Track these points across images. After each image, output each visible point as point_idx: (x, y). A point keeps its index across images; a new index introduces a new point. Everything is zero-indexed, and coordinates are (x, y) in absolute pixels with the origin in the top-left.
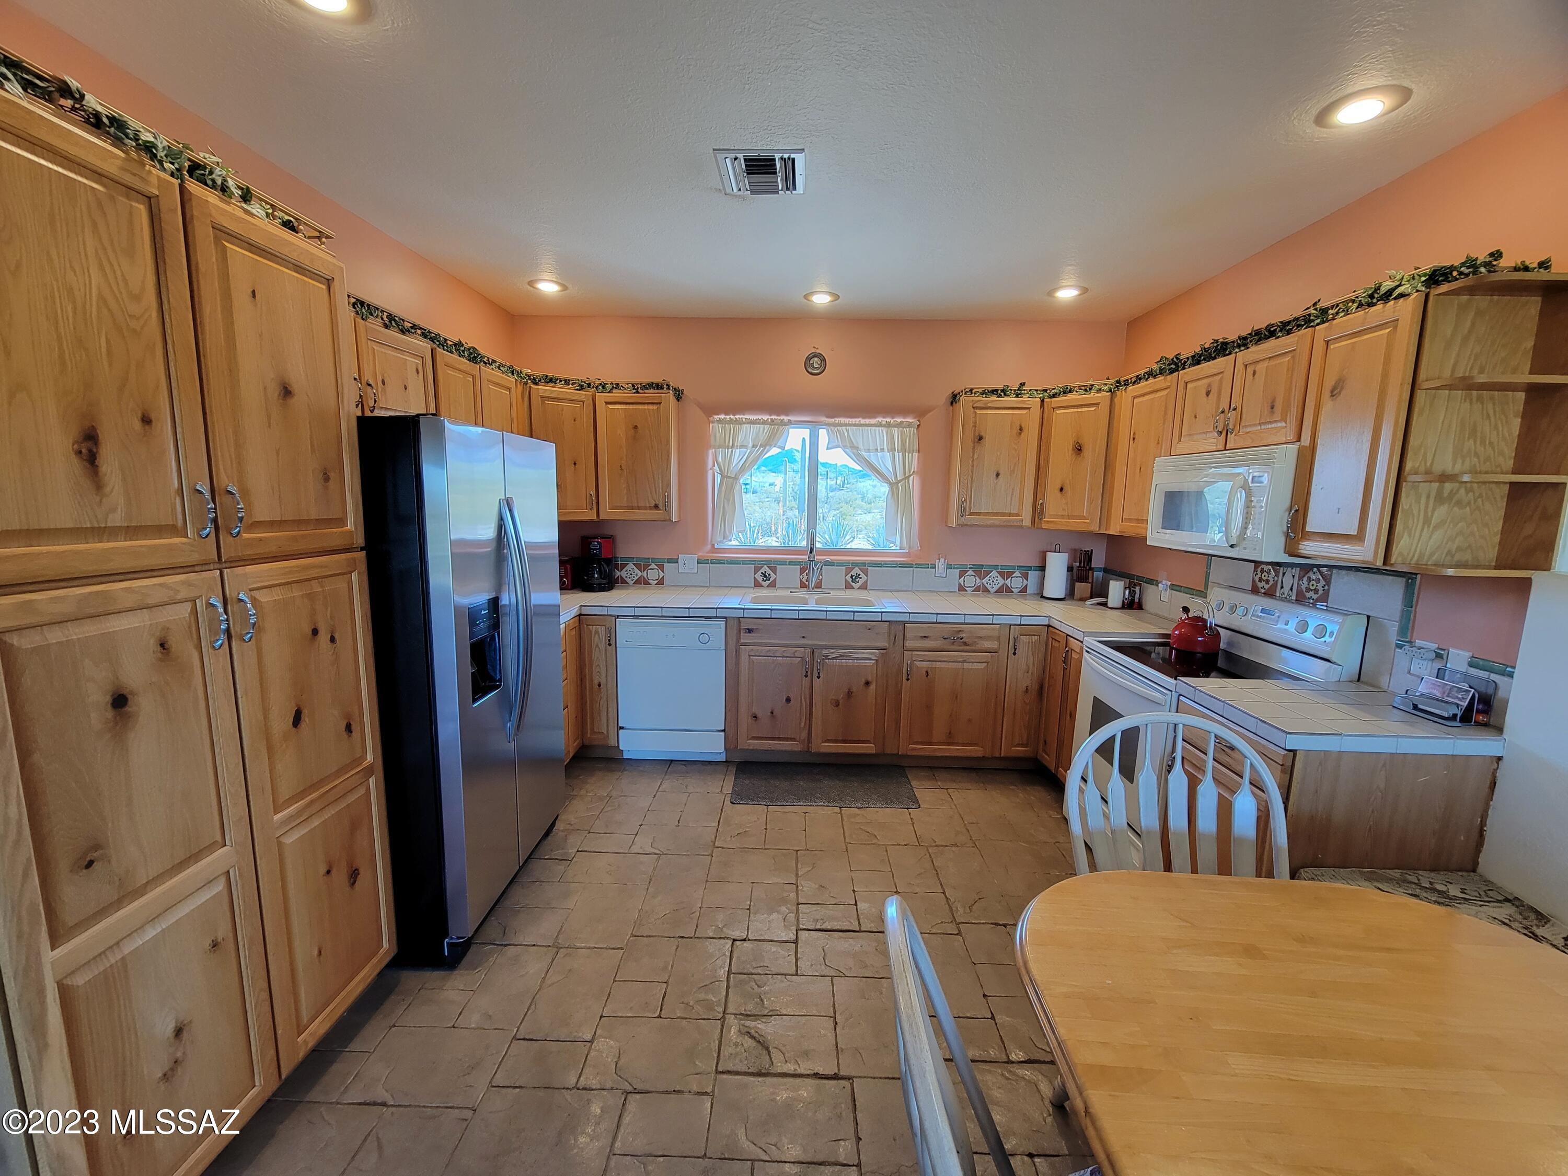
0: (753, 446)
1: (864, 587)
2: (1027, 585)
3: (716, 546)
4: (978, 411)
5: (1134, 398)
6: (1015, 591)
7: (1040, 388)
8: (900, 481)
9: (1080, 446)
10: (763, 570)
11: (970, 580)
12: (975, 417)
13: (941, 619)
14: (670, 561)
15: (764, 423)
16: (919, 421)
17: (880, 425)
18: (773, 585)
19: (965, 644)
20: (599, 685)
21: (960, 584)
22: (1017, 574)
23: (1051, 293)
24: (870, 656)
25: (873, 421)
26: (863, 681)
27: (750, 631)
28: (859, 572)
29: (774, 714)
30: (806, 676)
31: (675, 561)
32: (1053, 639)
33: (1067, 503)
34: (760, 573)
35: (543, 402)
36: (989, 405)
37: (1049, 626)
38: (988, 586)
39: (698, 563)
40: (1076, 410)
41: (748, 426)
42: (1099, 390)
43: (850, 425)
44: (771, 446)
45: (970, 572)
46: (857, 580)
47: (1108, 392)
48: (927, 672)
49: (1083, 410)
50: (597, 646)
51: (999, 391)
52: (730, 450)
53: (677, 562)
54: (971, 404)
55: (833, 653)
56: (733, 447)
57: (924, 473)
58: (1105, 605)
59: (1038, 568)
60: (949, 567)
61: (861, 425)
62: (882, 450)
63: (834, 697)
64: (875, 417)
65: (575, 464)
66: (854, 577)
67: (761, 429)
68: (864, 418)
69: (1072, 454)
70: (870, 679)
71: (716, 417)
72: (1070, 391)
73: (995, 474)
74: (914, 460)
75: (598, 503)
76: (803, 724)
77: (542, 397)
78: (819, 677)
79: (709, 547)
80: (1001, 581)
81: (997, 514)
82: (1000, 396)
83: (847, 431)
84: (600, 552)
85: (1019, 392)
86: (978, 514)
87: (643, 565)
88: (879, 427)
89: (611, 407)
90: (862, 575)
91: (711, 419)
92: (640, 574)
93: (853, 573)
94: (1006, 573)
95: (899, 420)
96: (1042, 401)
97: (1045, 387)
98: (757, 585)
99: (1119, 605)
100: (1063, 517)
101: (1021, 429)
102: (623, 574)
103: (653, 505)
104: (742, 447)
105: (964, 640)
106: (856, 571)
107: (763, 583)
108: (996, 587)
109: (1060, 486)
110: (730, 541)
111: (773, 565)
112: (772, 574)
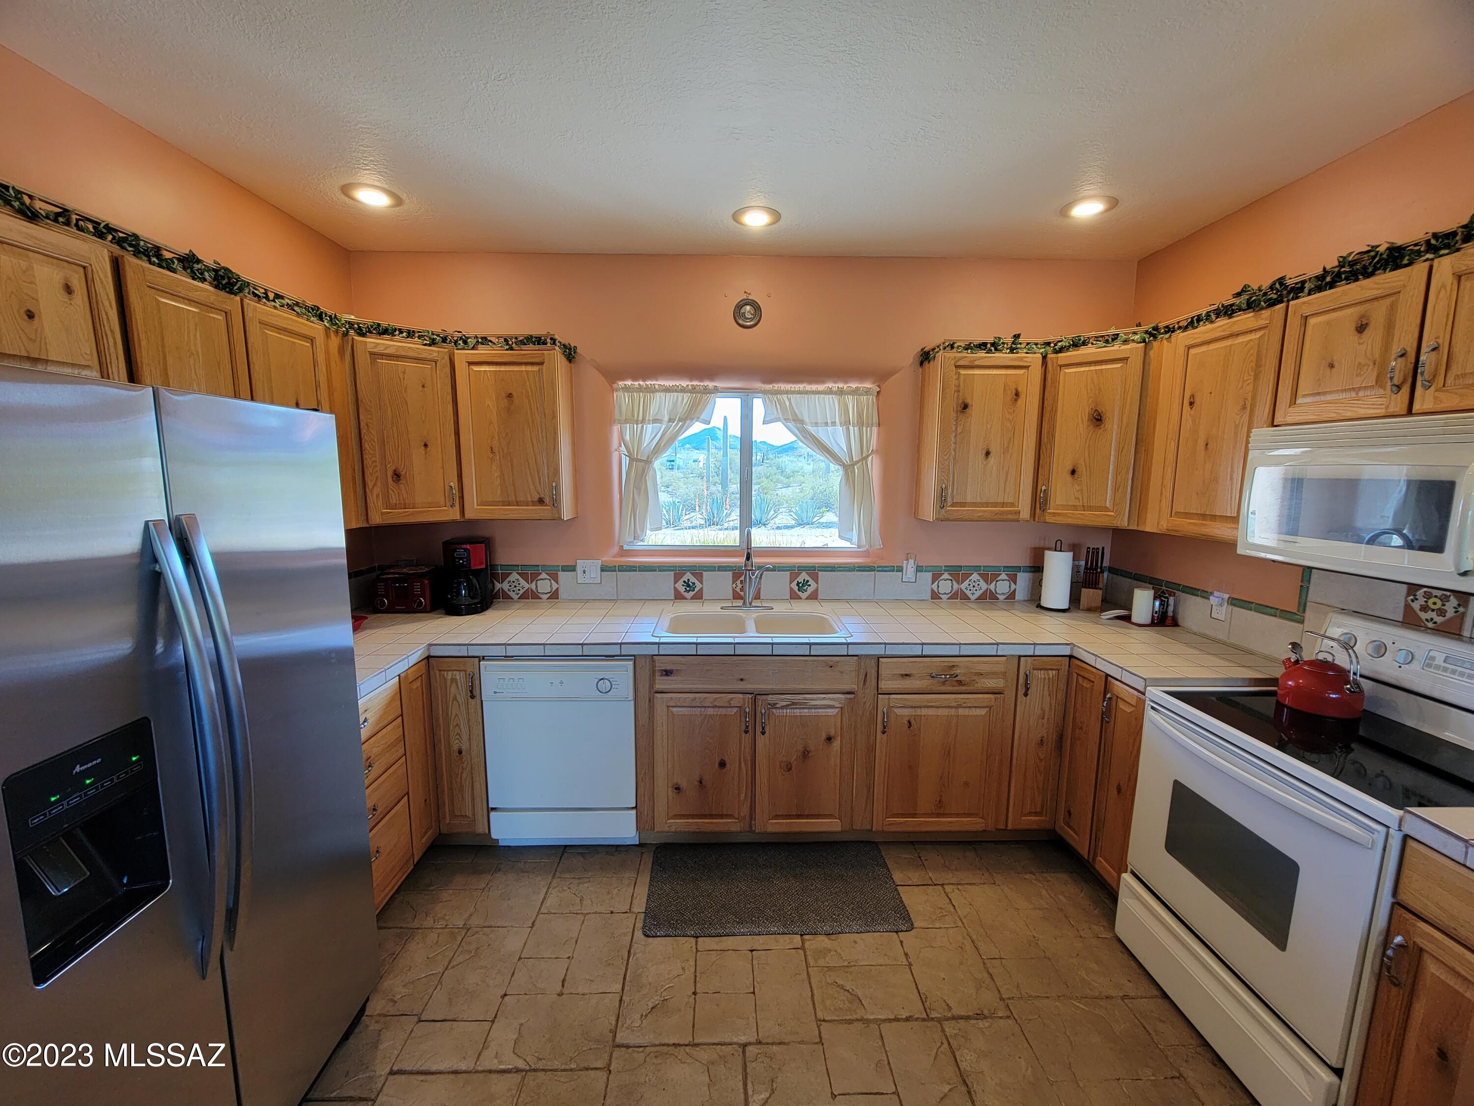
0: (671, 420)
1: (814, 596)
2: (1015, 590)
3: (626, 547)
4: (962, 372)
5: (1189, 347)
6: (1001, 598)
7: (1040, 340)
8: (857, 462)
9: (1099, 415)
10: (685, 578)
11: (945, 586)
12: (958, 379)
13: (927, 651)
14: (565, 569)
15: (683, 390)
16: (879, 386)
17: (830, 392)
18: (699, 596)
19: (960, 683)
20: (460, 752)
21: (933, 591)
22: (1003, 576)
24: (832, 703)
25: (821, 387)
26: (824, 736)
27: (667, 673)
28: (807, 578)
29: (704, 783)
30: (746, 732)
31: (573, 569)
33: (1081, 490)
34: (681, 582)
35: (373, 362)
36: (977, 363)
37: (1071, 657)
38: (968, 593)
39: (602, 570)
40: (1093, 368)
41: (663, 394)
42: (1126, 342)
43: (793, 392)
44: (692, 419)
45: (946, 576)
46: (805, 588)
47: (1140, 342)
48: (909, 722)
49: (1104, 367)
50: (455, 699)
51: (989, 346)
52: (640, 426)
53: (575, 570)
54: (953, 362)
55: (783, 700)
56: (643, 421)
57: (886, 452)
58: (1127, 618)
59: (1029, 569)
60: (919, 569)
61: (807, 393)
62: (834, 424)
63: (784, 759)
64: (823, 382)
65: (426, 445)
66: (801, 585)
67: (680, 399)
68: (810, 383)
69: (1088, 426)
70: (832, 733)
71: (621, 384)
72: (1084, 343)
73: (984, 452)
74: (873, 435)
75: (462, 498)
76: (743, 796)
77: (371, 354)
78: (763, 733)
79: (616, 550)
80: (984, 586)
81: (987, 504)
82: (989, 352)
83: (789, 400)
84: (469, 560)
85: (1014, 346)
86: (963, 504)
87: (531, 573)
88: (828, 394)
89: (476, 368)
90: (811, 582)
91: (615, 386)
92: (527, 586)
93: (800, 579)
94: (989, 575)
95: (854, 385)
96: (1044, 357)
97: (1047, 340)
98: (678, 596)
99: (1148, 620)
100: (1075, 508)
101: (1017, 394)
102: (505, 586)
103: (536, 498)
104: (655, 421)
105: (958, 678)
106: (803, 576)
107: (686, 594)
108: (978, 594)
109: (1071, 468)
110: (642, 541)
111: (698, 571)
112: (697, 583)
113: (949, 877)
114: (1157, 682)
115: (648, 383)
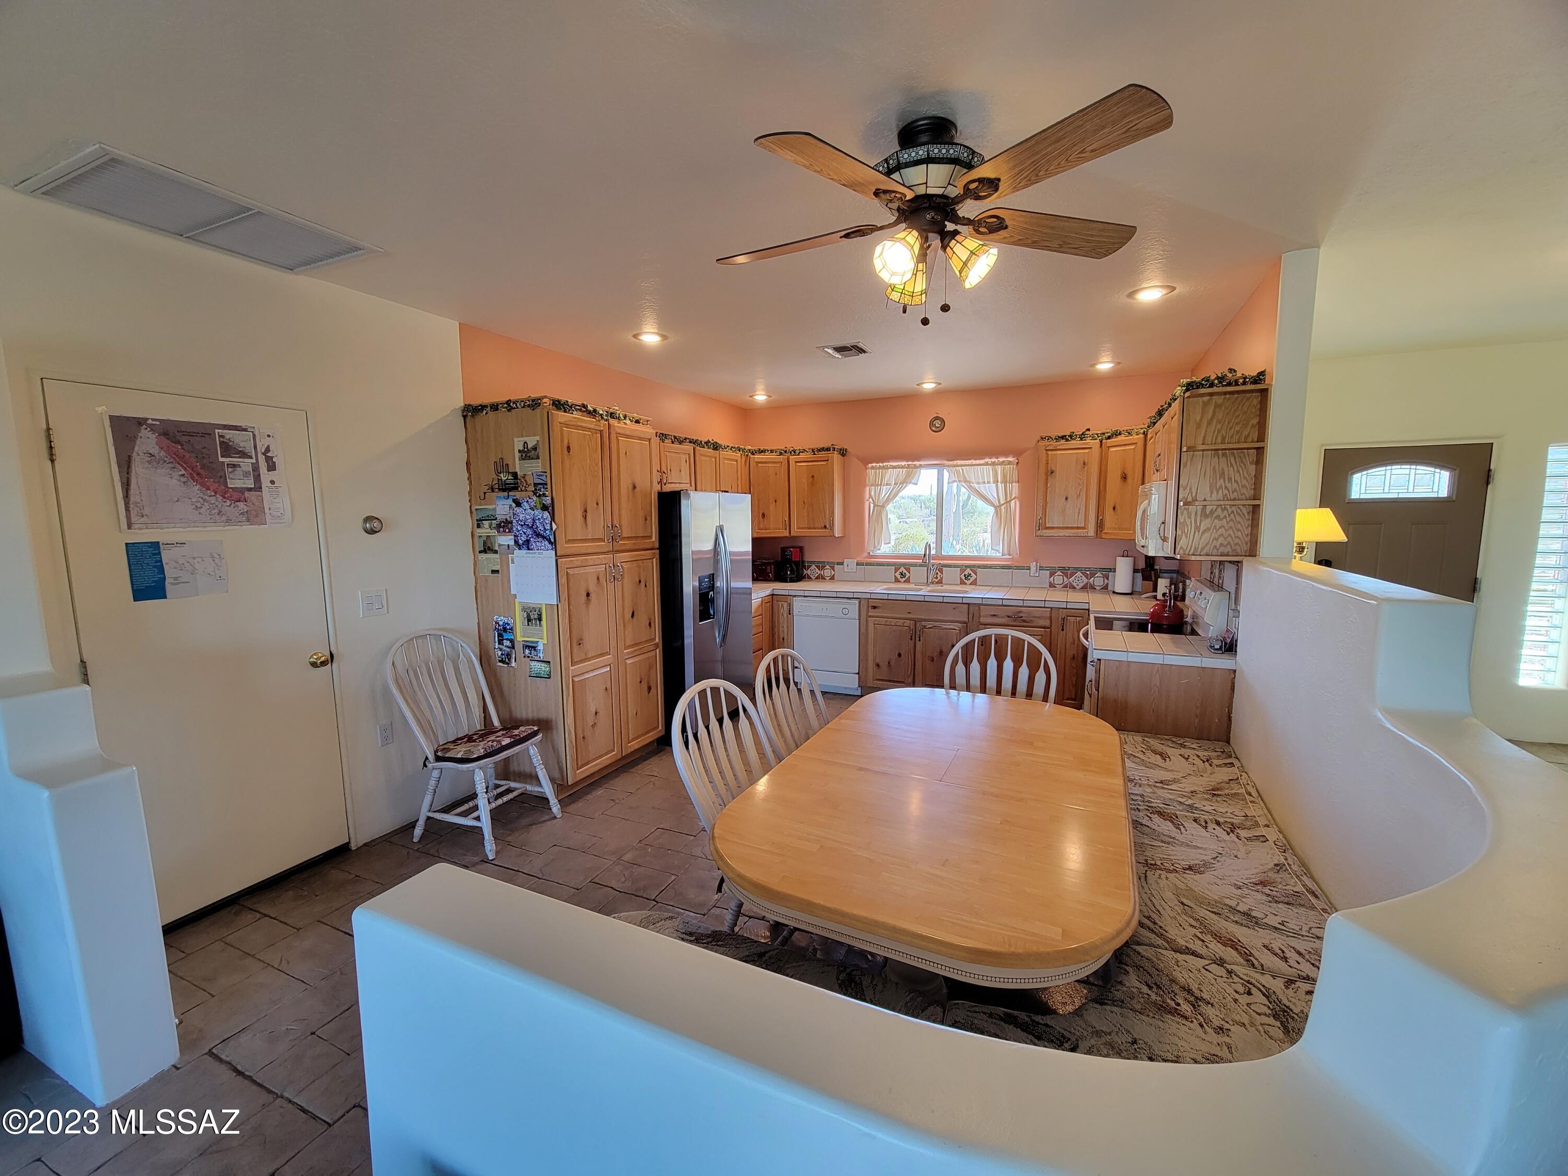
0: (896, 484)
1: (974, 583)
2: (1107, 584)
3: (871, 554)
4: (1050, 453)
6: (1098, 588)
7: (1100, 432)
8: (1003, 504)
9: (1125, 475)
10: (900, 571)
11: (1058, 579)
12: (1047, 457)
13: (1005, 603)
14: (838, 564)
15: (903, 467)
16: (1017, 459)
17: (987, 464)
18: (908, 581)
19: (1024, 621)
20: (783, 639)
21: (1050, 583)
22: (1098, 574)
23: (1093, 365)
24: (955, 628)
25: (982, 462)
26: (950, 644)
27: (875, 607)
28: (971, 572)
29: (891, 664)
30: (911, 639)
31: (842, 564)
33: (1118, 519)
34: (898, 572)
35: (757, 465)
36: (1058, 447)
37: (1088, 610)
38: (1075, 584)
39: (857, 565)
40: (1122, 448)
41: (892, 470)
42: (1138, 433)
43: (964, 465)
44: (907, 483)
45: (1059, 573)
46: (969, 578)
47: (1142, 434)
49: (1127, 448)
50: (783, 614)
51: (1067, 437)
52: (879, 487)
54: (1044, 448)
55: (929, 624)
56: (881, 485)
57: (1023, 498)
58: (1156, 597)
60: (1040, 568)
61: (973, 465)
62: (989, 482)
63: (930, 655)
64: (984, 459)
65: (776, 501)
66: (966, 576)
67: (901, 472)
68: (975, 460)
69: (1121, 482)
70: (954, 643)
71: (870, 465)
72: (1120, 434)
73: (1065, 498)
74: (1015, 489)
75: (790, 526)
76: (909, 672)
77: (756, 462)
78: (920, 640)
79: (866, 554)
80: (1085, 580)
81: (1067, 528)
82: (1067, 440)
83: (963, 470)
84: (791, 557)
85: (1083, 436)
87: (821, 566)
89: (799, 464)
90: (973, 574)
91: (867, 467)
92: (819, 572)
93: (966, 573)
94: (1089, 574)
95: (1001, 460)
96: (1101, 442)
97: (1103, 431)
98: (897, 581)
100: (1115, 529)
101: (1085, 464)
102: (809, 572)
103: (823, 526)
104: (887, 485)
105: (1023, 618)
106: (968, 571)
107: (901, 579)
108: (1081, 585)
109: (1113, 506)
110: (879, 549)
111: (908, 567)
112: (907, 573)
115: (884, 464)
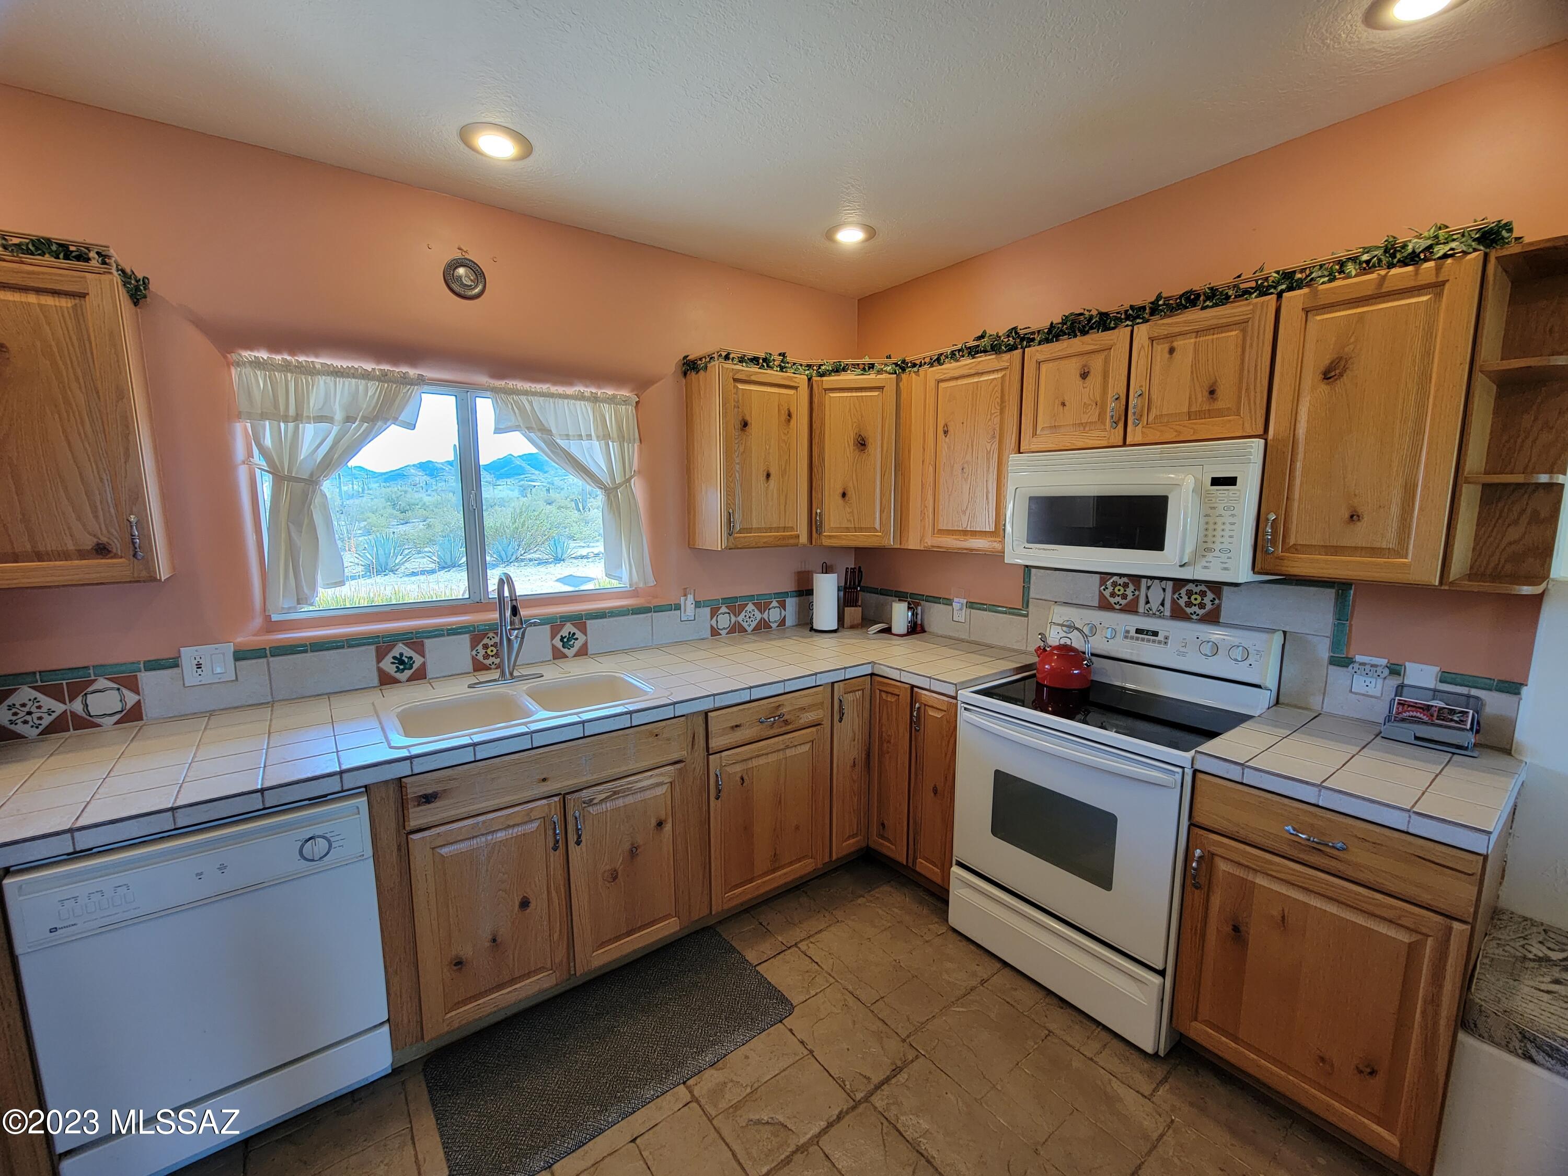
0: (349, 419)
1: (583, 652)
2: (785, 617)
3: (275, 618)
4: (741, 386)
5: (939, 381)
6: (774, 625)
7: (805, 362)
8: (620, 485)
9: (863, 440)
10: (396, 652)
11: (724, 621)
12: (736, 393)
13: (756, 694)
14: (153, 665)
15: (366, 376)
16: (637, 395)
17: (581, 397)
18: (420, 675)
19: (786, 722)
21: (712, 627)
22: (775, 604)
24: (661, 779)
25: (570, 390)
26: (653, 822)
27: (428, 799)
28: (573, 630)
29: (499, 940)
30: (556, 848)
31: (174, 663)
32: (881, 691)
33: (852, 512)
34: (389, 659)
36: (753, 378)
37: (872, 675)
38: (745, 625)
39: (237, 659)
40: (854, 394)
41: (329, 380)
42: (880, 372)
43: (535, 394)
44: (386, 420)
45: (724, 609)
46: (571, 643)
47: (892, 374)
48: (742, 779)
49: (864, 394)
51: (761, 361)
52: (291, 425)
53: (177, 666)
54: (731, 374)
55: (600, 792)
56: (298, 418)
57: (650, 473)
58: (888, 631)
59: (795, 594)
60: (698, 605)
61: (552, 395)
62: (589, 437)
63: (608, 867)
66: (565, 640)
67: (361, 388)
68: (555, 383)
69: (854, 450)
70: (663, 817)
71: (247, 354)
72: (844, 370)
73: (765, 474)
74: (637, 454)
76: (556, 936)
78: (578, 843)
79: (258, 622)
80: (758, 616)
81: (770, 529)
82: (762, 367)
83: (531, 403)
85: (783, 365)
86: (749, 530)
87: (68, 684)
88: (580, 400)
90: (578, 634)
91: (233, 357)
92: (60, 708)
93: (564, 632)
94: (762, 606)
95: (610, 392)
96: (809, 379)
97: (810, 362)
98: (386, 680)
99: (904, 631)
100: (848, 529)
101: (790, 415)
103: (89, 545)
104: (320, 419)
105: (785, 717)
106: (568, 628)
107: (398, 676)
108: (754, 624)
109: (840, 491)
110: (312, 605)
111: (416, 640)
112: (416, 657)
113: (798, 933)
114: (964, 685)
115: (302, 359)
